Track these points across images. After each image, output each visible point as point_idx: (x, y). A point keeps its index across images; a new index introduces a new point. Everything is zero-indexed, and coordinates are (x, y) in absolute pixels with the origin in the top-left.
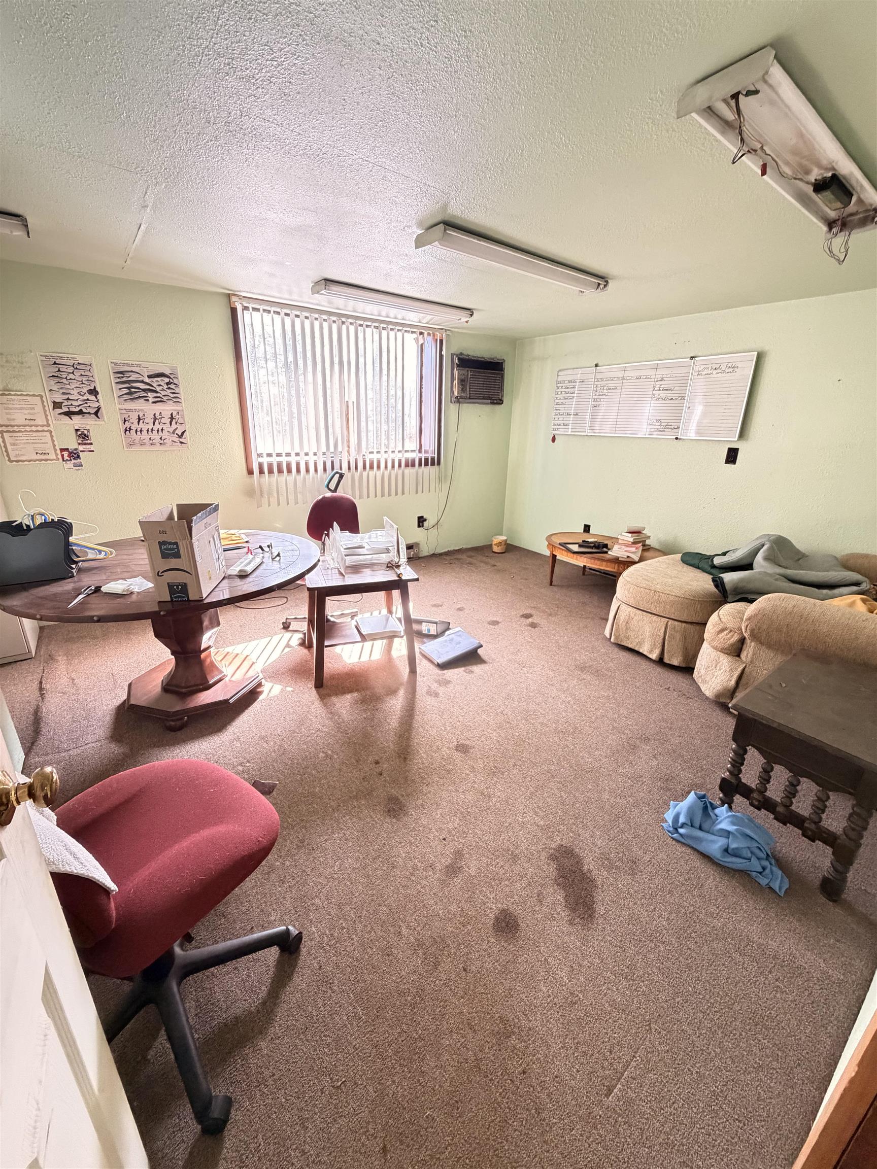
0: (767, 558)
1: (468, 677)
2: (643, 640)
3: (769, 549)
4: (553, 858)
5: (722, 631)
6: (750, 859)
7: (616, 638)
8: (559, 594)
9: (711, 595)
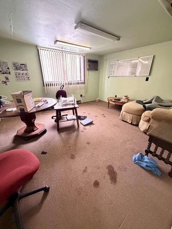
0: (155, 101)
1: (90, 128)
2: (128, 119)
3: (155, 99)
4: (107, 168)
5: (145, 117)
6: (152, 168)
7: (122, 119)
8: (110, 110)
9: (143, 109)
